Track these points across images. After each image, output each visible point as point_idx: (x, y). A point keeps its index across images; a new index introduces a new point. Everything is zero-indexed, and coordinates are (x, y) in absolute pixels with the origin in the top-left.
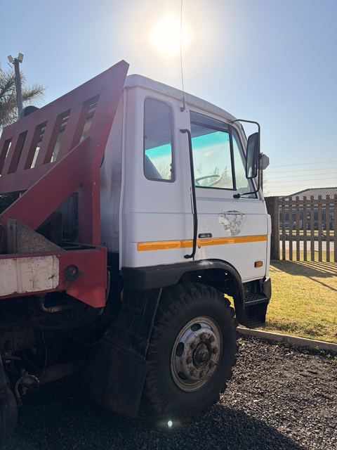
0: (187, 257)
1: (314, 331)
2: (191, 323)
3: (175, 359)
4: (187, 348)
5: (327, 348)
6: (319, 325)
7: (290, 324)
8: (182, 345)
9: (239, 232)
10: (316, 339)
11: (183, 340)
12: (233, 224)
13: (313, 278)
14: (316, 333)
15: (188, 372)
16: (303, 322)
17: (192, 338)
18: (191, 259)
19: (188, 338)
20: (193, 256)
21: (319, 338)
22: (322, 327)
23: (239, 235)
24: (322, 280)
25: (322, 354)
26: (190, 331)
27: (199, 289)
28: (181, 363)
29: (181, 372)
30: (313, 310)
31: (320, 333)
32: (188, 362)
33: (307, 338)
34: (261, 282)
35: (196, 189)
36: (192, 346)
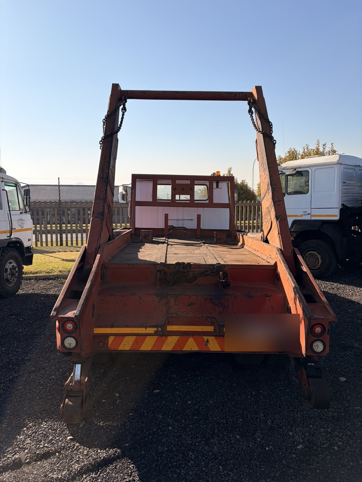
0: (8, 237)
1: (50, 272)
2: (9, 262)
3: (5, 274)
4: (9, 270)
5: (56, 276)
6: (52, 270)
7: (38, 271)
8: (7, 269)
9: (23, 227)
10: (51, 274)
11: (7, 267)
12: (21, 224)
13: (45, 254)
14: (51, 272)
15: (10, 278)
16: (44, 269)
17: (10, 266)
18: (9, 238)
19: (8, 266)
20: (10, 237)
21: (52, 274)
22: (53, 270)
23: (23, 228)
24: (50, 254)
25: (54, 279)
26: (9, 264)
27: (11, 249)
28: (7, 275)
29: (6, 279)
30: (48, 265)
31: (52, 272)
32: (9, 275)
33: (47, 274)
34: (30, 247)
35: (11, 211)
36: (10, 269)
